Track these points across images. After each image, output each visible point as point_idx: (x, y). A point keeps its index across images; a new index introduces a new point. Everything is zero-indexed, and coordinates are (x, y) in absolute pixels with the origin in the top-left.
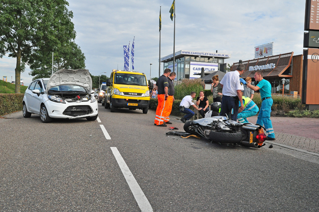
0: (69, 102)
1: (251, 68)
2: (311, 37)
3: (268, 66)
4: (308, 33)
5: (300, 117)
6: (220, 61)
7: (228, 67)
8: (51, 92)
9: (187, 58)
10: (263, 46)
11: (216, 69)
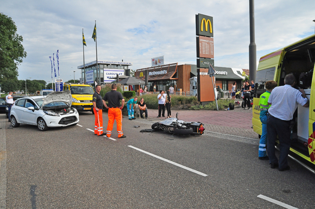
0: (62, 115)
1: (151, 73)
2: (201, 62)
3: (162, 72)
4: (199, 59)
5: (198, 110)
6: (126, 68)
7: (131, 71)
8: (45, 109)
9: (101, 66)
10: (157, 58)
11: (123, 74)
